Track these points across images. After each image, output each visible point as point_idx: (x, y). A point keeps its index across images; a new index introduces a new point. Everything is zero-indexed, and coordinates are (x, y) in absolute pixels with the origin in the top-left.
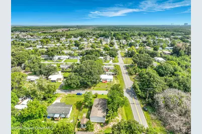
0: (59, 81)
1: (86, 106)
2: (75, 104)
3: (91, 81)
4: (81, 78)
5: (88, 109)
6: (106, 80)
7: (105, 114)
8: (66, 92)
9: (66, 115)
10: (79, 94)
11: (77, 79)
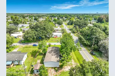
0: (20, 38)
1: (41, 54)
2: (30, 53)
3: (45, 35)
4: (37, 33)
5: (42, 56)
6: (56, 36)
7: (59, 58)
8: (24, 44)
9: (19, 61)
10: (34, 45)
11: (33, 33)
